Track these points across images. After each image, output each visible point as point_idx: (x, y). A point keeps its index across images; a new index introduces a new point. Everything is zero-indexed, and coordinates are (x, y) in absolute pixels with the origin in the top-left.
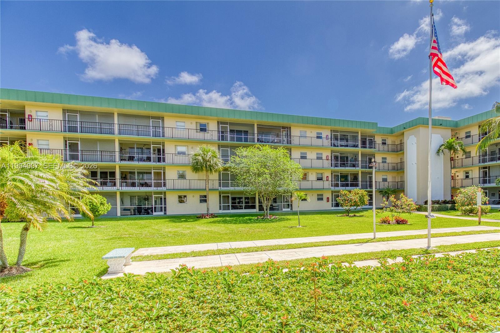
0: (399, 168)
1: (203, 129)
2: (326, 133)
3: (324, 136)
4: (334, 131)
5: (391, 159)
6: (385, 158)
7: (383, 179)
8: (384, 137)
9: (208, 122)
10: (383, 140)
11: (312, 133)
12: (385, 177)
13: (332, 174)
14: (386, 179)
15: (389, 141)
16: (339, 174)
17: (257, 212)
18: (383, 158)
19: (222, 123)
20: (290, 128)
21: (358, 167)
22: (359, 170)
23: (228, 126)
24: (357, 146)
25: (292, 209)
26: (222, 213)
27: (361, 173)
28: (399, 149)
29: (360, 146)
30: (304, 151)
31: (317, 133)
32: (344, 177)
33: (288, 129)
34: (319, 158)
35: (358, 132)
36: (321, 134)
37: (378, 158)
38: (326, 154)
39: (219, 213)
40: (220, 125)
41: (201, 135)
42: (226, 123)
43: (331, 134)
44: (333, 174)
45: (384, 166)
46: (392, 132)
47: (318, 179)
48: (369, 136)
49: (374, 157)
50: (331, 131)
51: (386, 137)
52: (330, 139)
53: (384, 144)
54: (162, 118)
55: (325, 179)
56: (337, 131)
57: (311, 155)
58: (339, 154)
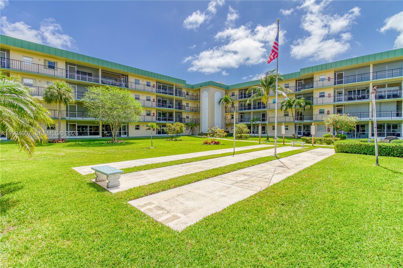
0: (197, 111)
1: (52, 66)
3: (152, 84)
4: (159, 82)
5: (191, 105)
6: (188, 104)
7: (186, 117)
10: (187, 92)
11: (143, 82)
12: (188, 116)
13: (157, 111)
14: (189, 117)
15: (190, 93)
16: (161, 112)
17: (100, 138)
19: (70, 64)
20: (128, 76)
21: (173, 108)
22: (174, 110)
23: (76, 67)
24: (172, 94)
25: (128, 136)
27: (175, 112)
28: (197, 99)
29: (174, 94)
30: (138, 94)
31: (147, 82)
32: (164, 114)
33: (126, 76)
34: (148, 100)
35: (173, 85)
36: (149, 83)
37: (184, 103)
38: (153, 97)
39: (68, 139)
40: (68, 66)
41: (50, 72)
42: (74, 65)
43: (157, 84)
45: (188, 109)
46: (192, 87)
47: (147, 115)
48: (179, 89)
49: (182, 102)
50: (156, 82)
51: (189, 90)
52: (155, 88)
53: (187, 94)
54: (8, 51)
55: (152, 115)
56: (161, 83)
57: (143, 97)
58: (161, 98)
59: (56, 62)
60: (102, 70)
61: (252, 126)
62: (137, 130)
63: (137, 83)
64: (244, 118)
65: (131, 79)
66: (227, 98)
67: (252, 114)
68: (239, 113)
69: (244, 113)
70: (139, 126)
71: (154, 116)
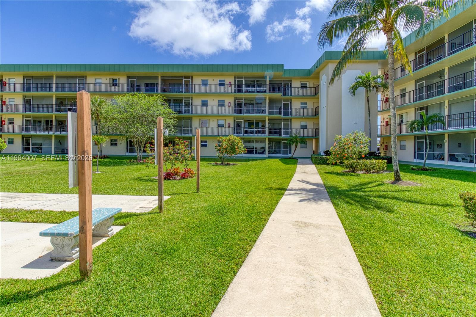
1: (115, 83)
2: (229, 79)
3: (227, 82)
4: (238, 78)
5: (310, 104)
6: (306, 104)
7: (301, 126)
8: (304, 81)
10: (302, 84)
11: (213, 81)
12: (303, 124)
14: (306, 126)
16: (243, 121)
18: (302, 104)
19: (131, 77)
20: (192, 77)
21: (265, 113)
22: (267, 116)
23: (136, 79)
26: (129, 155)
27: (269, 120)
28: (316, 93)
29: (268, 91)
30: (205, 98)
31: (220, 81)
33: (190, 78)
34: (222, 105)
35: (266, 77)
36: (224, 81)
37: (296, 104)
38: (229, 100)
39: (125, 155)
40: (129, 79)
41: (112, 89)
42: (134, 77)
43: (235, 81)
44: (236, 121)
45: (303, 112)
46: (309, 73)
47: (219, 126)
48: (285, 80)
49: (291, 103)
50: (235, 77)
51: (307, 80)
52: (233, 86)
53: (304, 87)
54: (85, 77)
55: (227, 126)
56: (242, 78)
57: (213, 102)
58: (243, 100)
59: (118, 78)
60: (161, 77)
62: (204, 148)
63: (205, 83)
65: (197, 81)
67: (446, 107)
68: (415, 109)
69: (427, 107)
70: (206, 142)
71: (230, 127)
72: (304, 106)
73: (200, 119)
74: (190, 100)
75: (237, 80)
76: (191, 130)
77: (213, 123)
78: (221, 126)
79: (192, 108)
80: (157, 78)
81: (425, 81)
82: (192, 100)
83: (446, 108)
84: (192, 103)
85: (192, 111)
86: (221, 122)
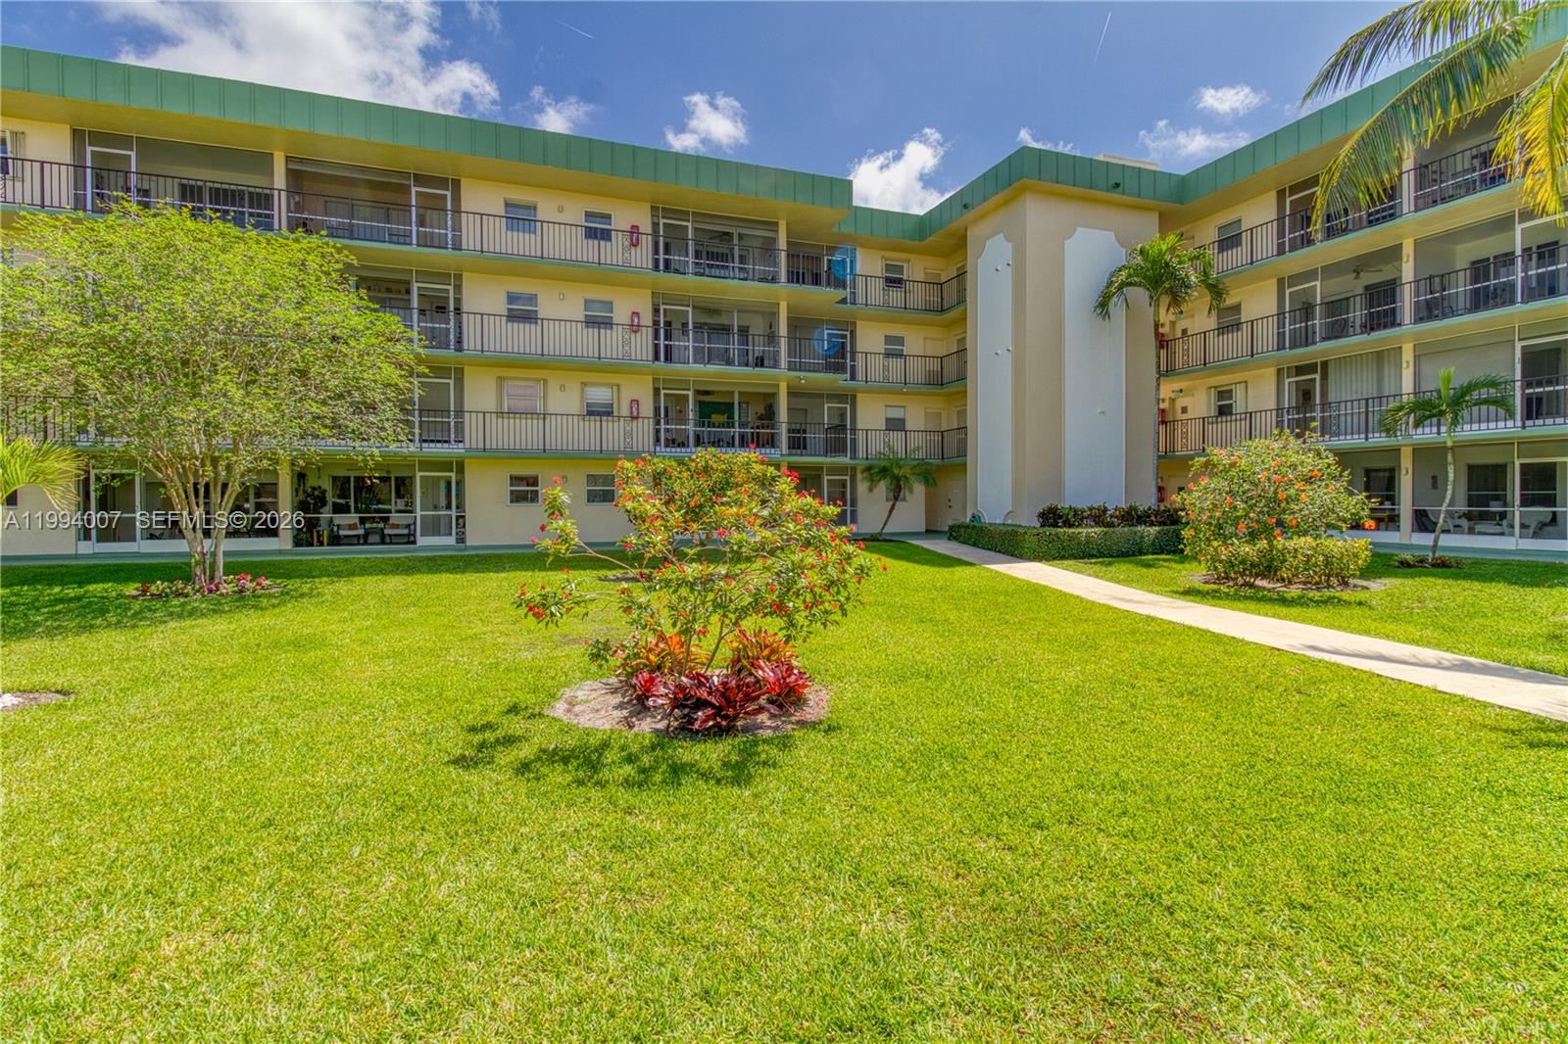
0: (949, 377)
2: (629, 215)
3: (620, 226)
4: (668, 212)
6: (900, 341)
7: (887, 419)
8: (895, 257)
9: (17, 129)
10: (888, 268)
11: (560, 210)
12: (894, 413)
13: (656, 391)
14: (903, 420)
15: (915, 269)
16: (690, 393)
17: (280, 552)
18: (889, 339)
19: (97, 138)
20: (457, 183)
21: (776, 365)
22: (781, 378)
23: (133, 154)
24: (774, 280)
25: (461, 539)
26: (95, 555)
27: (791, 394)
28: (949, 301)
29: (783, 277)
30: (523, 288)
31: (589, 216)
32: (713, 408)
33: (446, 187)
34: (598, 322)
35: (777, 224)
36: (607, 218)
37: (870, 339)
38: (630, 304)
39: (76, 556)
40: (89, 149)
42: (123, 141)
43: (655, 225)
44: (663, 392)
45: (886, 369)
46: (918, 229)
47: (590, 413)
48: (831, 250)
49: (853, 333)
50: (654, 209)
51: (904, 256)
52: (647, 242)
53: (894, 282)
55: (625, 412)
56: (683, 215)
57: (561, 306)
58: (690, 309)
59: (15, 134)
61: (1406, 462)
62: (523, 508)
63: (520, 217)
64: (1325, 405)
65: (482, 200)
66: (1161, 254)
67: (1408, 362)
68: (1279, 370)
69: (1325, 364)
70: (533, 481)
71: (637, 418)
72: (894, 349)
73: (500, 379)
74: (451, 288)
75: (662, 221)
76: (460, 426)
77: (565, 399)
78: (599, 412)
79: (459, 326)
80: (263, 162)
81: (1318, 283)
82: (458, 288)
83: (1408, 367)
84: (458, 300)
85: (459, 341)
86: (600, 395)
